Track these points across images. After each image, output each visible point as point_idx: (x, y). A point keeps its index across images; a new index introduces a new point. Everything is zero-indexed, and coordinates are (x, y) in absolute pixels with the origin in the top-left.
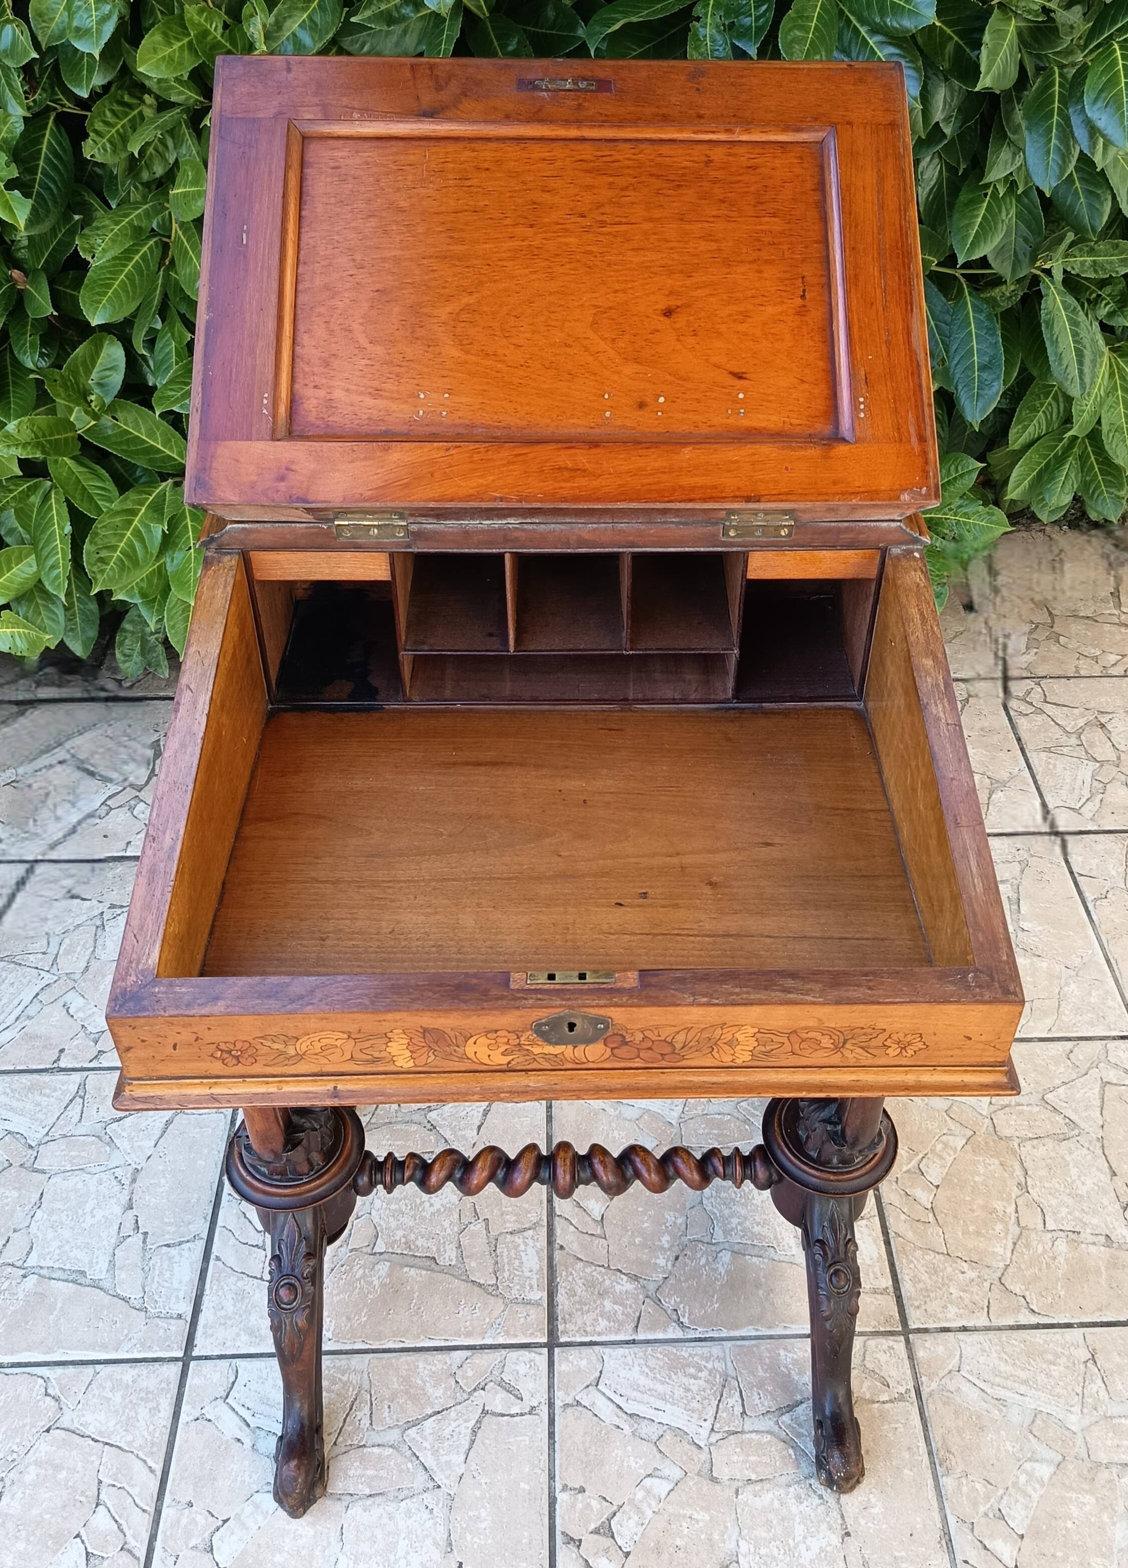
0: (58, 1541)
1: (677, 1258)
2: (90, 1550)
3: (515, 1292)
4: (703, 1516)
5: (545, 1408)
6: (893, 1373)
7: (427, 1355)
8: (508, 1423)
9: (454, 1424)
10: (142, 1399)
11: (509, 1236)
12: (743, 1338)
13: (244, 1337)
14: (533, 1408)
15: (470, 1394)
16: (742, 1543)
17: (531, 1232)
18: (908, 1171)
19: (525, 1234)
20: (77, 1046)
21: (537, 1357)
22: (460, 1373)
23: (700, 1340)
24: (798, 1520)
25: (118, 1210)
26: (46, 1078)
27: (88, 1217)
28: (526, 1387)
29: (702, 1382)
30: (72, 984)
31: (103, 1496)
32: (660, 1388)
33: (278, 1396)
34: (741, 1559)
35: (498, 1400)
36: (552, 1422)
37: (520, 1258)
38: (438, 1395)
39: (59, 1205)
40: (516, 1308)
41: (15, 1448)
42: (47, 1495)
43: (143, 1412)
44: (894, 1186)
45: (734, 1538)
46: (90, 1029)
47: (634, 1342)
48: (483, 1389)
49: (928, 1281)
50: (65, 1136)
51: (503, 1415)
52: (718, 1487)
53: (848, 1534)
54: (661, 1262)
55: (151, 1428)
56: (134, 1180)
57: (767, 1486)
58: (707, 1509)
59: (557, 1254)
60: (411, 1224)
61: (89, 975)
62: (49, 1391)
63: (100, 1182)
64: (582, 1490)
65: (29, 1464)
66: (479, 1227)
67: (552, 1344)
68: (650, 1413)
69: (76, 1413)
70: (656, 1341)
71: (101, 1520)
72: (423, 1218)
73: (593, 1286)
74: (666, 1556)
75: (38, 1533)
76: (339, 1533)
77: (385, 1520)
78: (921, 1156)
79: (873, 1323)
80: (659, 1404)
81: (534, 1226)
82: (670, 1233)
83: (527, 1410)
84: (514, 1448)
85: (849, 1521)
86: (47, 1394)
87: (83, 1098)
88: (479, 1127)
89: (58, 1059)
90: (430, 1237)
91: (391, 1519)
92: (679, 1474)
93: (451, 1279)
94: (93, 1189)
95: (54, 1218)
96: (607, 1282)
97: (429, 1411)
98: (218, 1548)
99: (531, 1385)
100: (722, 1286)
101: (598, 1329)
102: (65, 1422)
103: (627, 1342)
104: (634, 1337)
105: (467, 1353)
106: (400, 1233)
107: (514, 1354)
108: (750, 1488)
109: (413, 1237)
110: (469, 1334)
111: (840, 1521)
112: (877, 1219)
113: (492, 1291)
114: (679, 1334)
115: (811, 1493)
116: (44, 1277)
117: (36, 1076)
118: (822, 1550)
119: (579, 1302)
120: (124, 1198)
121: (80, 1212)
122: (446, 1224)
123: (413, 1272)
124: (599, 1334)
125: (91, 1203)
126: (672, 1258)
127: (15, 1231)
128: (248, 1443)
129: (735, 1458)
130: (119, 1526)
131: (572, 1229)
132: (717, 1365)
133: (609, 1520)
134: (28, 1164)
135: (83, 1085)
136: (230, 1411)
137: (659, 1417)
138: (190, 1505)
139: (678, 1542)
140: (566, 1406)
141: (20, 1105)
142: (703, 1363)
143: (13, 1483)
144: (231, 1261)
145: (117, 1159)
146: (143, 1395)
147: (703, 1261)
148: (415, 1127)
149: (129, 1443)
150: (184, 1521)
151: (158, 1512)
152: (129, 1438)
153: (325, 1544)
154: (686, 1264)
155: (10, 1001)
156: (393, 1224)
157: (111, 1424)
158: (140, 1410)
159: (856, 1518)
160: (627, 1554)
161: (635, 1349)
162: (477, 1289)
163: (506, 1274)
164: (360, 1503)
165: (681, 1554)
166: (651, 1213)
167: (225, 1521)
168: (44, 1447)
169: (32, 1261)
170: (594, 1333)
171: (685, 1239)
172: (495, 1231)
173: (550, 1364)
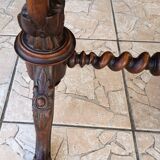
3: (117, 111)
5: (134, 154)
9: (100, 157)
11: (112, 92)
13: (21, 117)
15: (105, 145)
17: (120, 92)
19: (118, 92)
21: (128, 135)
28: (126, 145)
33: (34, 139)
35: (116, 149)
37: (117, 100)
38: (93, 145)
40: (118, 116)
48: (110, 144)
51: (119, 155)
59: (130, 100)
66: (101, 88)
67: (133, 130)
81: (121, 90)
83: (128, 154)
97: (90, 150)
99: (128, 145)
101: (150, 126)
105: (102, 130)
106: (74, 88)
110: (103, 124)
113: (108, 109)
119: (141, 117)
123: (80, 101)
124: (151, 128)
131: (134, 92)
140: (143, 154)
144: (18, 91)
170: (148, 128)
172: (107, 90)
173: (134, 137)
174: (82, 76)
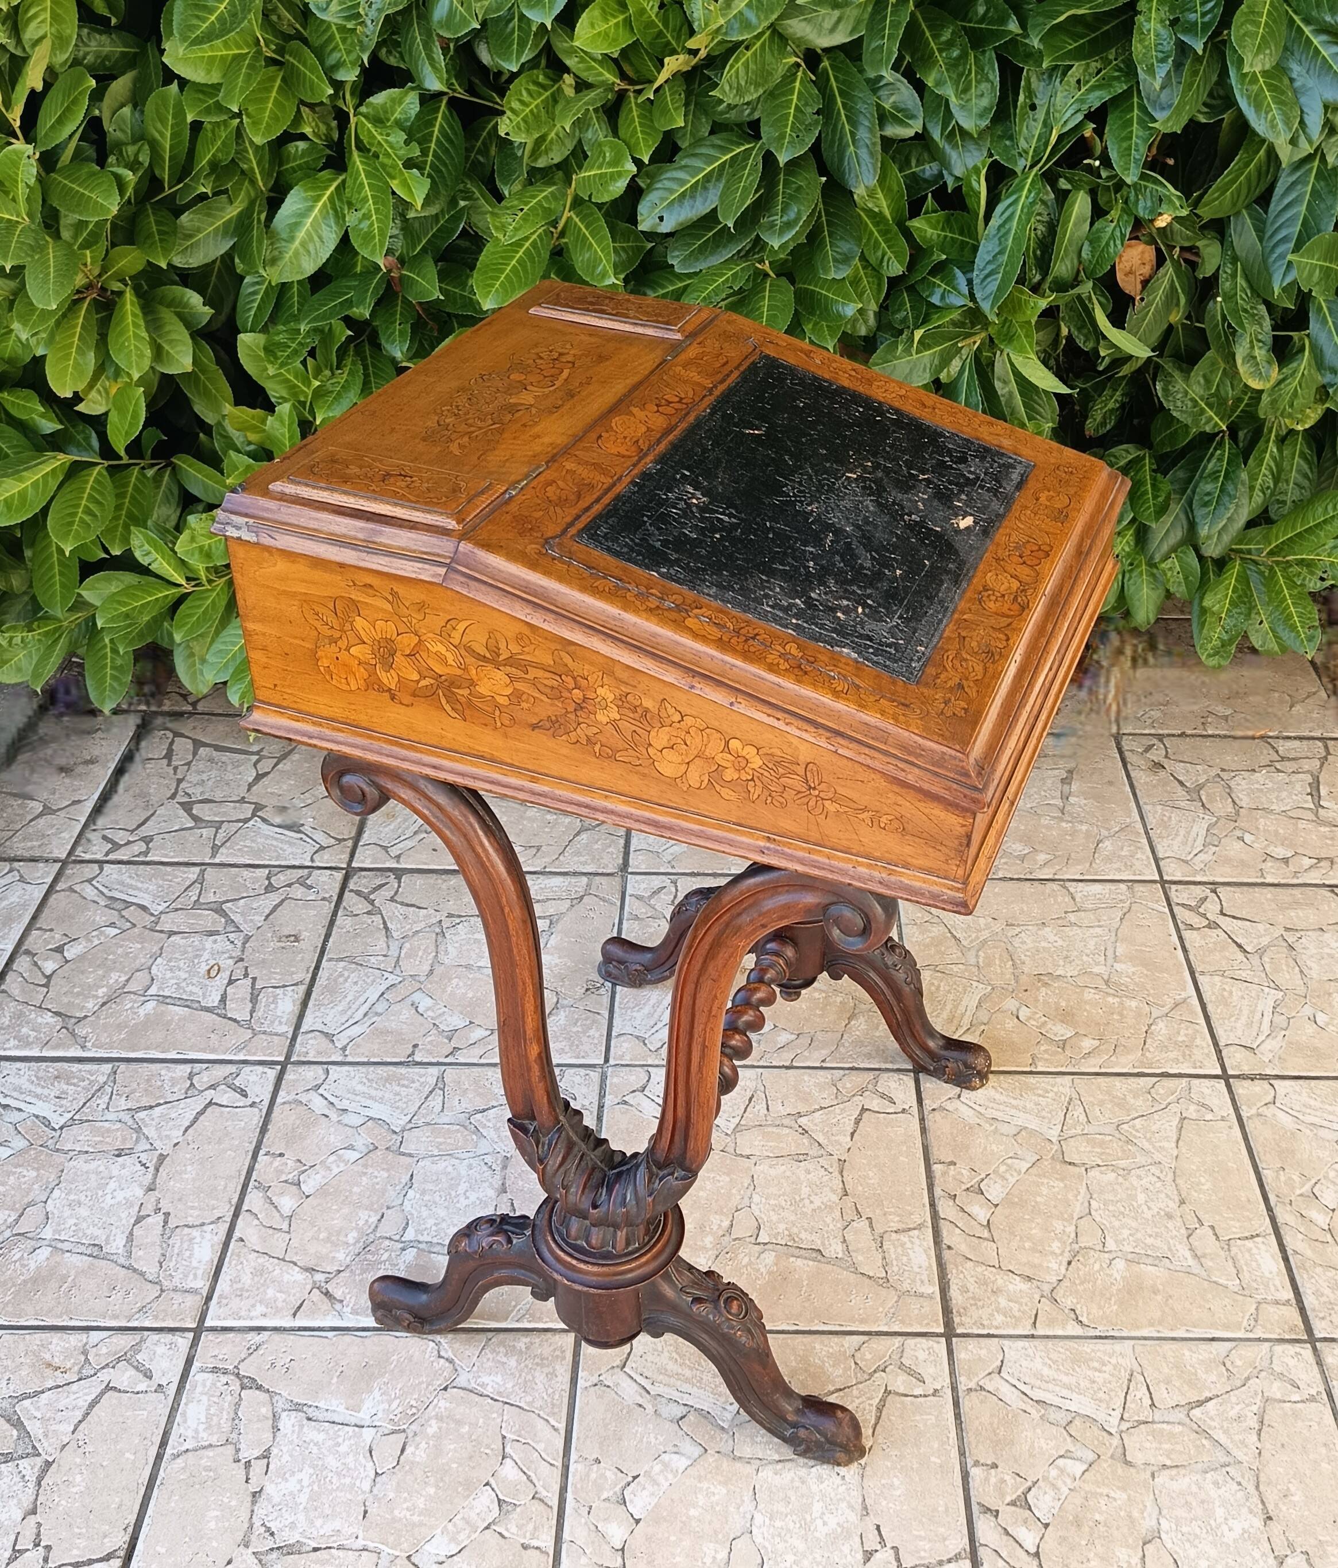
0: (469, 1487)
1: (1069, 1263)
2: (501, 1497)
3: (906, 1286)
4: (1121, 1496)
5: (949, 1392)
6: (1303, 1376)
7: (824, 1337)
8: (912, 1403)
9: (857, 1401)
10: (537, 1364)
11: (894, 1235)
12: (1145, 1338)
14: (936, 1391)
15: (871, 1375)
16: (1162, 1521)
17: (916, 1232)
18: (1301, 1195)
19: (911, 1233)
20: (430, 1042)
21: (935, 1345)
22: (858, 1355)
23: (1101, 1337)
24: (1217, 1503)
25: (491, 1193)
26: (402, 1070)
27: (462, 1199)
28: (927, 1371)
29: (1107, 1376)
30: (417, 985)
31: (508, 1450)
32: (1065, 1379)
34: (1163, 1536)
35: (901, 1383)
36: (956, 1404)
37: (908, 1255)
38: (839, 1374)
39: (430, 1186)
40: (909, 1300)
41: (413, 1403)
42: (452, 1447)
43: (540, 1377)
44: (1288, 1208)
45: (1155, 1516)
46: (442, 1027)
47: (1033, 1336)
48: (884, 1371)
49: (1331, 1296)
50: (428, 1124)
51: (906, 1395)
52: (1132, 1470)
53: (1270, 1518)
54: (1054, 1266)
55: (550, 1391)
56: (505, 1167)
57: (1182, 1471)
58: (1124, 1489)
59: (947, 1254)
60: (793, 1218)
61: (435, 977)
62: (442, 1353)
63: (470, 1167)
64: (995, 1466)
65: (430, 1419)
66: (863, 1224)
67: (949, 1334)
68: (1057, 1401)
69: (471, 1375)
70: (1055, 1337)
71: (509, 1470)
72: (804, 1214)
73: (986, 1284)
74: (1086, 1529)
75: (447, 1479)
76: (751, 1493)
77: (797, 1484)
78: (1313, 1181)
79: (1278, 1331)
80: (1065, 1393)
81: (920, 1227)
82: (1060, 1240)
83: (931, 1391)
84: (921, 1425)
85: (1270, 1507)
86: (440, 1357)
87: (443, 1090)
88: (852, 1134)
89: (413, 1053)
90: (812, 1231)
91: (803, 1482)
92: (1091, 1456)
93: (839, 1270)
94: (463, 1173)
95: (427, 1198)
96: (1000, 1282)
97: (832, 1389)
98: (631, 1501)
99: (932, 1370)
100: (1119, 1290)
101: (995, 1323)
102: (461, 1381)
103: (1026, 1337)
104: (1033, 1332)
105: (865, 1338)
106: (782, 1227)
107: (911, 1342)
108: (1166, 1472)
109: (795, 1230)
110: (862, 1321)
111: (1260, 1506)
112: (1273, 1237)
113: (883, 1283)
114: (1078, 1331)
115: (1228, 1479)
116: (423, 1250)
117: (391, 1068)
118: (1244, 1531)
119: (973, 1298)
120: (497, 1182)
121: (453, 1193)
122: (828, 1220)
123: (799, 1262)
124: (997, 1328)
125: (462, 1187)
126: (1065, 1264)
127: (388, 1208)
128: (650, 1408)
129: (1148, 1445)
130: (528, 1477)
131: (958, 1231)
132: (1120, 1360)
133: (1025, 1494)
134: (395, 1148)
135: (441, 1078)
136: (629, 1380)
137: (1066, 1405)
138: (598, 1461)
139: (1097, 1517)
140: (971, 1391)
141: (380, 1094)
142: (1107, 1358)
143: (415, 1434)
145: (484, 1147)
146: (537, 1360)
147: (1097, 1267)
148: (787, 1131)
149: (528, 1403)
150: (593, 1476)
151: (566, 1468)
152: (529, 1399)
153: (738, 1501)
154: (1078, 1269)
155: (356, 998)
156: (775, 1218)
157: (509, 1385)
158: (537, 1374)
159: (1277, 1505)
160: (1046, 1526)
161: (1036, 1342)
162: (868, 1281)
163: (895, 1269)
164: (771, 1467)
165: (1101, 1528)
166: (1039, 1221)
167: (635, 1478)
168: (443, 1404)
169: (410, 1235)
170: (991, 1327)
171: (1076, 1247)
172: (879, 1229)
173: (950, 1352)
174: (805, 1191)
